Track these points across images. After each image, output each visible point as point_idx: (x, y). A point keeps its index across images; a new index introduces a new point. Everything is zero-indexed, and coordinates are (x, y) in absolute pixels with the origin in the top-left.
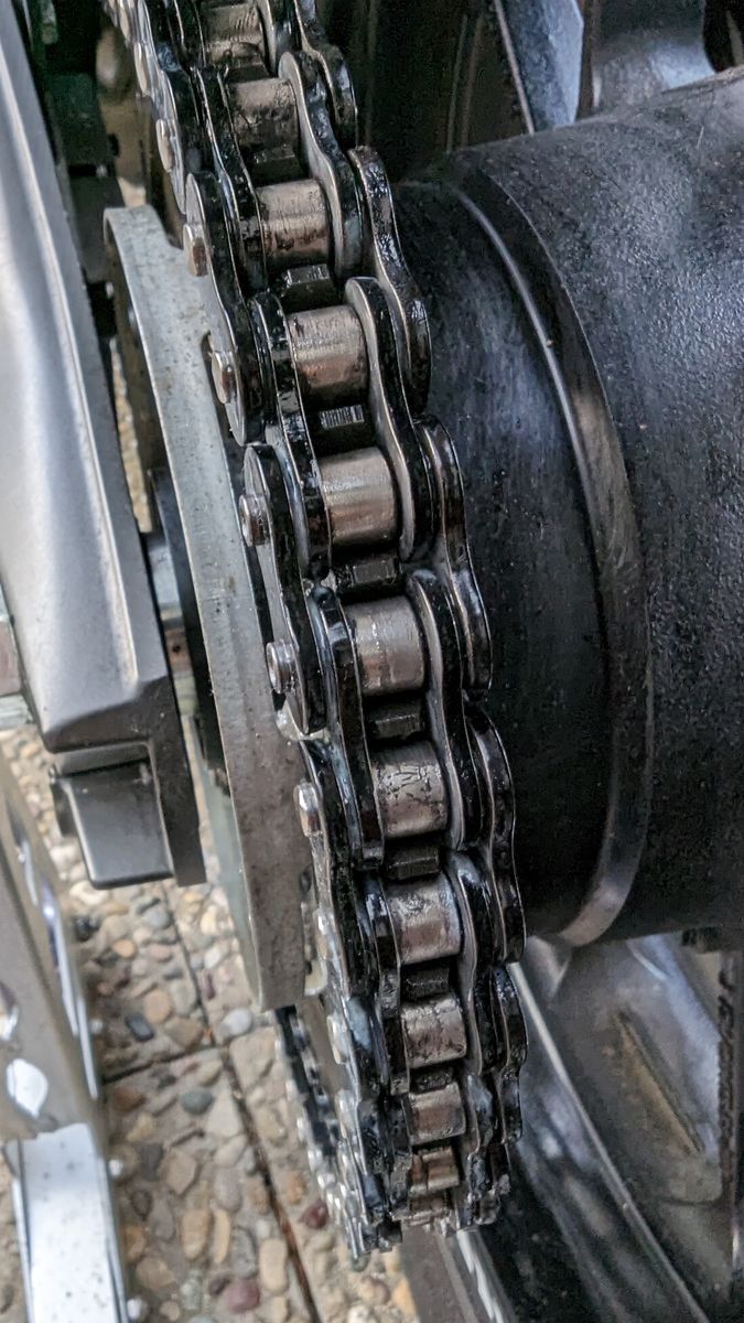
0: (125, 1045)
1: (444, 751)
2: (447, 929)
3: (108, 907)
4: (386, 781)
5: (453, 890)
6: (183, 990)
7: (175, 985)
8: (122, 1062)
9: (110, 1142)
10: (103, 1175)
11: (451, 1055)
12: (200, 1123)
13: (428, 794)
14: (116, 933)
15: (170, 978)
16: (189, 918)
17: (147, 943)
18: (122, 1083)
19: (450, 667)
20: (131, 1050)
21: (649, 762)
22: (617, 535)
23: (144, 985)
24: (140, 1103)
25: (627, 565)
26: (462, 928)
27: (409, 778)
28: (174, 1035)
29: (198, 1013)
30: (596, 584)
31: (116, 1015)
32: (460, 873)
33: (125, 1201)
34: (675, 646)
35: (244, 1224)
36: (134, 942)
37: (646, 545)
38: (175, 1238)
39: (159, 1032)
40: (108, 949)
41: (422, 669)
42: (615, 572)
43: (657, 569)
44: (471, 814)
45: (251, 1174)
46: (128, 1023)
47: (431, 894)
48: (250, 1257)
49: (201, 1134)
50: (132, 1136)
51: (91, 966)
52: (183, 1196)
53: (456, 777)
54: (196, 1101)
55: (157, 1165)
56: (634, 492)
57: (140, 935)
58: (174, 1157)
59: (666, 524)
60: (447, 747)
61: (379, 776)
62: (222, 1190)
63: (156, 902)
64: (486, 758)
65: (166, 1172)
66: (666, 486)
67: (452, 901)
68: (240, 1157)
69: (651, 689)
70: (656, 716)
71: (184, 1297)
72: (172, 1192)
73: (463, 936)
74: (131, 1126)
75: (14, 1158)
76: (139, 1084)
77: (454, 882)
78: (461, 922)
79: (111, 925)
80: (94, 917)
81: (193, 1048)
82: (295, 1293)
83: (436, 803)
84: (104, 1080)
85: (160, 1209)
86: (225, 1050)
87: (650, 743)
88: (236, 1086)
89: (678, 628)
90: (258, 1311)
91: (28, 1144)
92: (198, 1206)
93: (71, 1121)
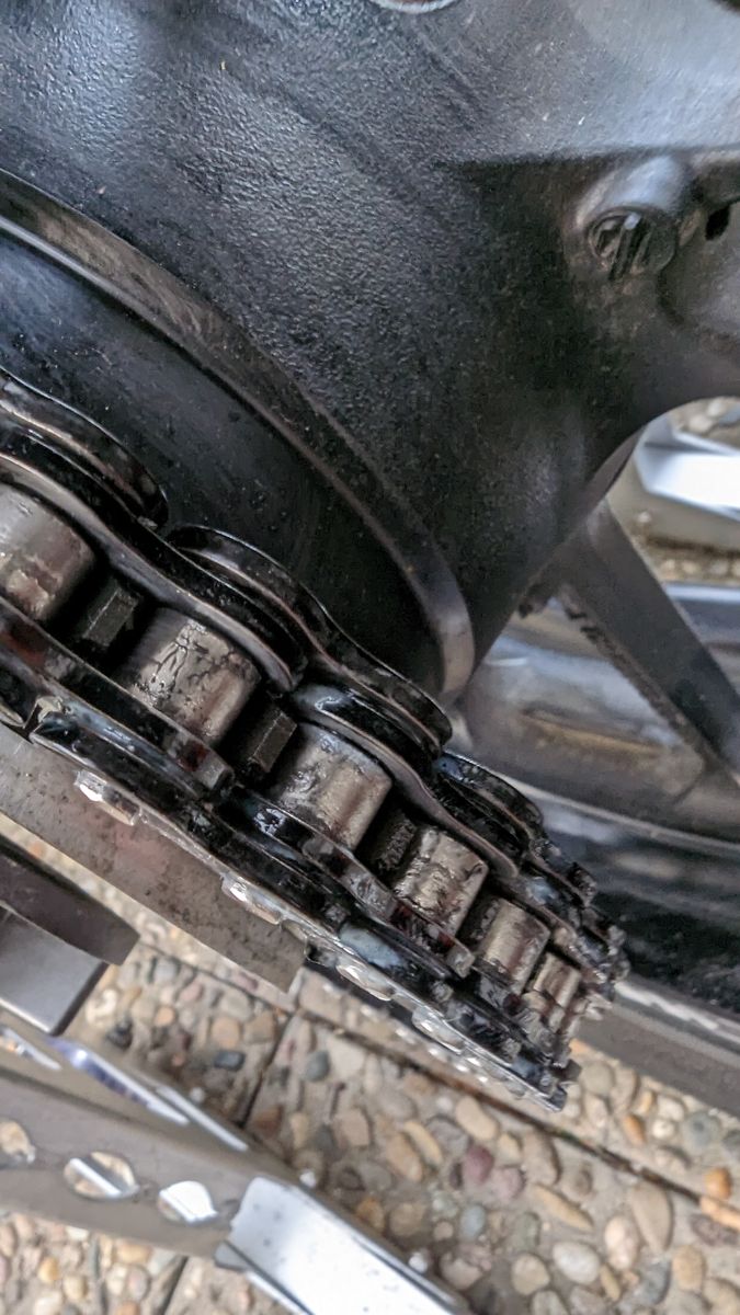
0: (230, 1084)
1: (179, 597)
2: (361, 773)
3: (126, 999)
4: (154, 687)
5: (328, 729)
6: (234, 1002)
7: (224, 1005)
8: (240, 1099)
9: (286, 1166)
10: (305, 1197)
11: (476, 882)
12: (334, 1079)
13: (209, 658)
14: (148, 1013)
15: (215, 1003)
16: (188, 948)
17: (176, 997)
18: (257, 1112)
19: (97, 502)
20: (238, 1083)
21: (382, 477)
22: (170, 305)
23: (203, 1026)
24: (281, 1112)
25: (204, 322)
26: (372, 757)
27: (174, 662)
28: (258, 1040)
29: (259, 1006)
30: (197, 365)
31: (204, 1069)
32: (318, 705)
33: (337, 1193)
34: (308, 356)
35: (430, 1115)
36: (166, 1006)
37: (202, 289)
38: (396, 1178)
39: (245, 1049)
40: (154, 1030)
41: (74, 535)
42: (200, 339)
43: (230, 302)
44: (270, 634)
45: (401, 1075)
46: (217, 1066)
47: (313, 755)
48: (456, 1132)
49: (342, 1087)
50: (299, 1141)
51: (154, 1056)
52: (373, 1144)
53: (218, 612)
54: (316, 1068)
55: (334, 1141)
56: (151, 253)
57: (166, 996)
58: (340, 1123)
59: (202, 257)
60: (179, 590)
61: (142, 689)
62: (394, 1109)
63: (154, 962)
64: (232, 567)
65: (345, 1140)
66: (169, 224)
67: (338, 740)
68: (382, 1072)
69: (324, 412)
70: (349, 430)
71: (441, 1212)
72: (362, 1148)
73: (381, 764)
74: (291, 1135)
75: (234, 1260)
76: (268, 1099)
77: (321, 721)
78: (366, 753)
79: (140, 1012)
80: (121, 1018)
81: (279, 1033)
82: (510, 1123)
83: (226, 658)
84: (239, 1124)
85: (367, 1170)
86: (300, 1011)
87: (366, 458)
88: (332, 1027)
89: (296, 338)
90: (498, 1163)
91: (234, 1237)
92: (389, 1137)
93: (244, 1189)
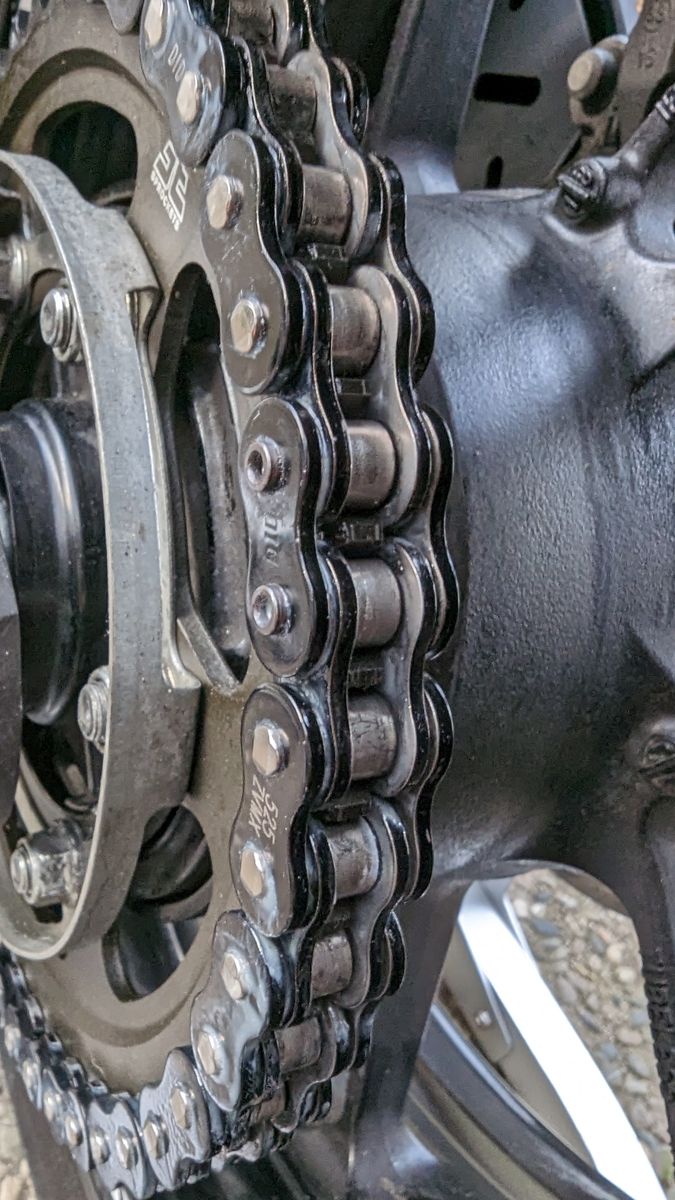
2: (369, 869)
5: (374, 833)
32: (386, 816)
47: (355, 836)
77: (377, 825)
83: (388, 751)
